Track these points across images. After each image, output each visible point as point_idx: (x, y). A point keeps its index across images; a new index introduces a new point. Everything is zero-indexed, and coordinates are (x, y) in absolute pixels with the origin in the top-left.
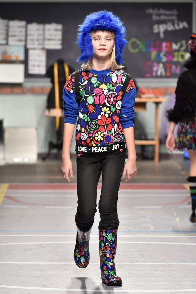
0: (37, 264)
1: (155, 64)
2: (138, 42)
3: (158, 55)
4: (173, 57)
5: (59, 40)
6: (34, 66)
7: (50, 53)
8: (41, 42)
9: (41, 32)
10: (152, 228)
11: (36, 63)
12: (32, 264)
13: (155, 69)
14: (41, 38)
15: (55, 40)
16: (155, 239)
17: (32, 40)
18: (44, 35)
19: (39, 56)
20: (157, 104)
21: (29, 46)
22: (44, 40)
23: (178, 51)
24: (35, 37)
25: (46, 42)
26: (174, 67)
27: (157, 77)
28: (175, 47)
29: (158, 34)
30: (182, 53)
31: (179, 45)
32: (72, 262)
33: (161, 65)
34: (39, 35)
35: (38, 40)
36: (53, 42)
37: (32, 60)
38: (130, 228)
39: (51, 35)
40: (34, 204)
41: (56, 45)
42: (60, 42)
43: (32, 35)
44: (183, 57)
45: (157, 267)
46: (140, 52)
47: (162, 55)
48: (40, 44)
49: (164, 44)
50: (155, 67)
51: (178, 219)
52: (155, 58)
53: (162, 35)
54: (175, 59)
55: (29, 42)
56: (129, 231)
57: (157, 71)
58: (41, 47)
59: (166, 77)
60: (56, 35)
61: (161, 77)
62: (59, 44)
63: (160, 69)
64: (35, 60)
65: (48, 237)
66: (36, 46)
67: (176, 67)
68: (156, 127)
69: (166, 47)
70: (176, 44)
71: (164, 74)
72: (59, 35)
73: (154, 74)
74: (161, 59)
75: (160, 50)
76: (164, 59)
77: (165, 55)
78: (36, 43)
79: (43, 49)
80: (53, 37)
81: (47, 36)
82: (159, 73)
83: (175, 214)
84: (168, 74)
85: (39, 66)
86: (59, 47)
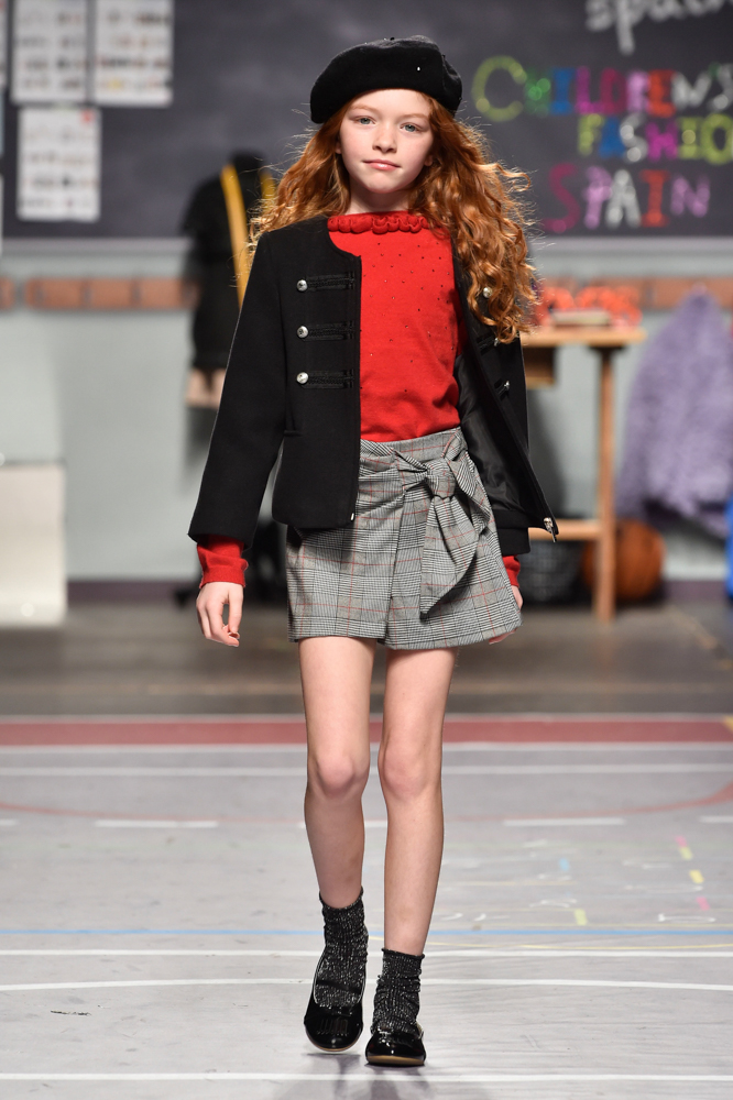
0: (55, 1081)
1: (597, 173)
2: (518, 72)
3: (609, 134)
4: (679, 141)
5: (158, 64)
6: (43, 183)
7: (118, 125)
8: (78, 73)
9: (77, 30)
10: (581, 918)
11: (57, 170)
12: (34, 1082)
13: (596, 194)
14: (76, 54)
15: (140, 64)
16: (593, 967)
17: (38, 65)
18: (90, 40)
19: (66, 136)
20: (606, 353)
21: (21, 94)
22: (89, 64)
23: (700, 111)
24: (53, 52)
25: (101, 75)
26: (680, 187)
27: (604, 230)
28: (684, 93)
29: (611, 33)
30: (716, 121)
31: (704, 84)
32: (215, 1071)
33: (623, 179)
34: (66, 43)
35: (62, 64)
36: (130, 75)
37: (35, 158)
38: (483, 917)
39: (125, 42)
40: (47, 811)
41: (145, 87)
42: (163, 74)
43: (34, 42)
44: (720, 138)
45: (602, 1094)
46: (526, 119)
47: (627, 132)
48: (71, 84)
49: (637, 83)
50: (597, 186)
51: (697, 876)
52: (595, 145)
53: (627, 42)
54: (688, 151)
55: (21, 74)
56: (477, 928)
57: (605, 205)
58: (78, 95)
59: (645, 231)
60: (144, 43)
61: (624, 230)
62: (156, 85)
63: (619, 196)
64: (51, 157)
65: (106, 960)
66: (53, 92)
67: (693, 186)
68: (602, 458)
69: (647, 94)
70: (692, 81)
71: (634, 216)
72: (158, 43)
73: (592, 218)
74: (625, 148)
75: (617, 108)
76: (637, 153)
77: (638, 132)
78: (56, 77)
79: (87, 105)
80: (133, 53)
81: (104, 48)
82: (614, 215)
83: (686, 854)
84: (656, 217)
85: (66, 182)
86: (159, 96)
